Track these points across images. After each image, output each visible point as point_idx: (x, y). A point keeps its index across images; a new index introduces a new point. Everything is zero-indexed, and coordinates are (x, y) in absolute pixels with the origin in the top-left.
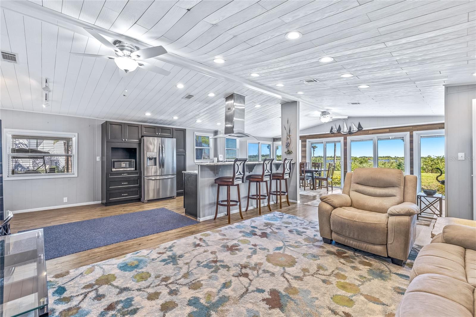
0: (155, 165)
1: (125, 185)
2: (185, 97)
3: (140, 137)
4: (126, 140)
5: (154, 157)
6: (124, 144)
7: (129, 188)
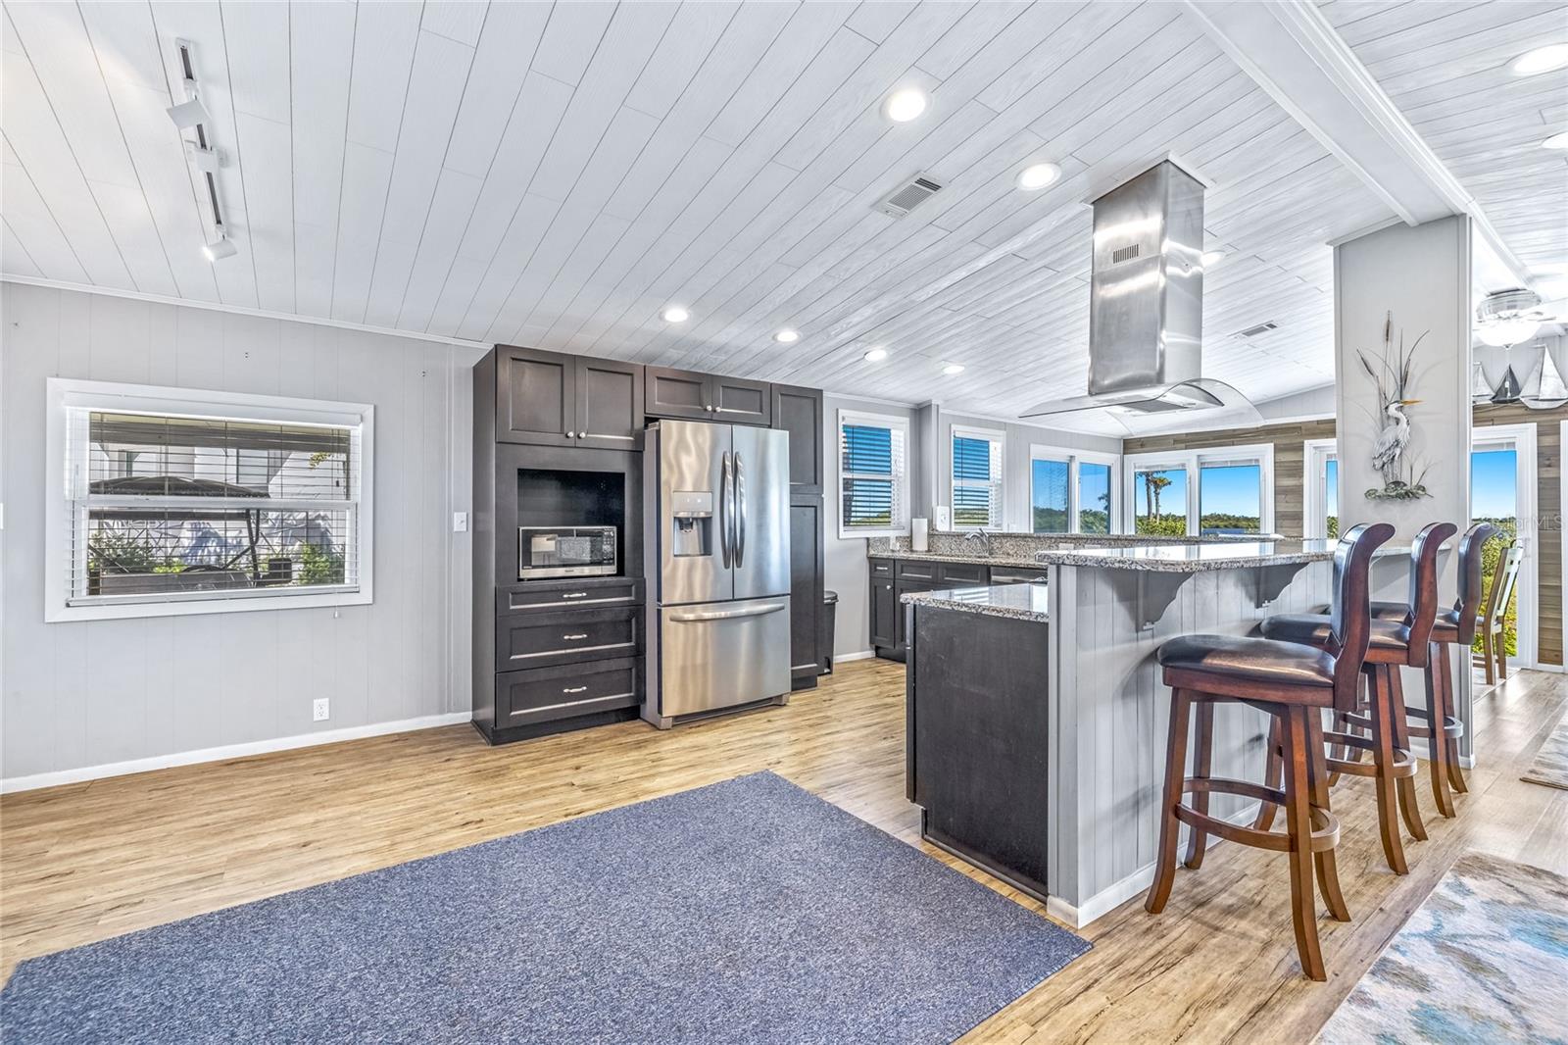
0: (707, 550)
1: (575, 643)
2: (891, 197)
3: (639, 423)
4: (583, 435)
5: (702, 515)
6: (572, 452)
7: (594, 658)
